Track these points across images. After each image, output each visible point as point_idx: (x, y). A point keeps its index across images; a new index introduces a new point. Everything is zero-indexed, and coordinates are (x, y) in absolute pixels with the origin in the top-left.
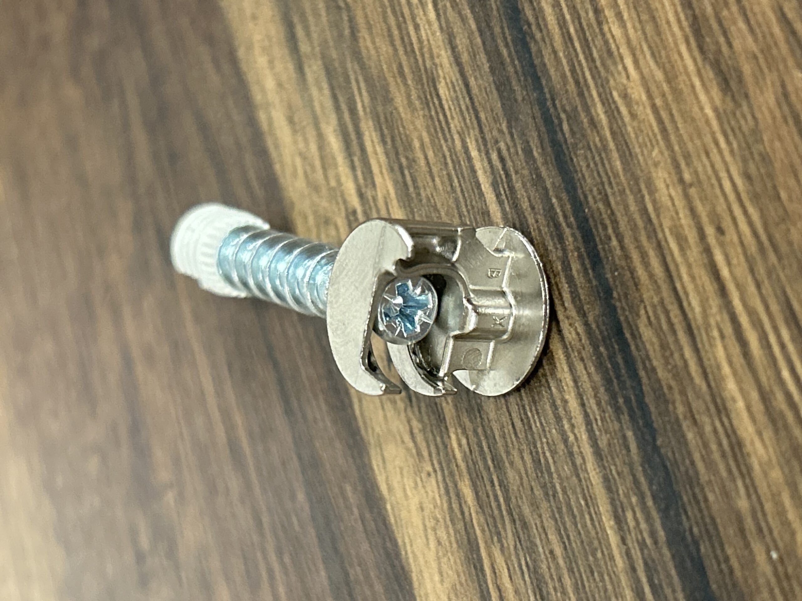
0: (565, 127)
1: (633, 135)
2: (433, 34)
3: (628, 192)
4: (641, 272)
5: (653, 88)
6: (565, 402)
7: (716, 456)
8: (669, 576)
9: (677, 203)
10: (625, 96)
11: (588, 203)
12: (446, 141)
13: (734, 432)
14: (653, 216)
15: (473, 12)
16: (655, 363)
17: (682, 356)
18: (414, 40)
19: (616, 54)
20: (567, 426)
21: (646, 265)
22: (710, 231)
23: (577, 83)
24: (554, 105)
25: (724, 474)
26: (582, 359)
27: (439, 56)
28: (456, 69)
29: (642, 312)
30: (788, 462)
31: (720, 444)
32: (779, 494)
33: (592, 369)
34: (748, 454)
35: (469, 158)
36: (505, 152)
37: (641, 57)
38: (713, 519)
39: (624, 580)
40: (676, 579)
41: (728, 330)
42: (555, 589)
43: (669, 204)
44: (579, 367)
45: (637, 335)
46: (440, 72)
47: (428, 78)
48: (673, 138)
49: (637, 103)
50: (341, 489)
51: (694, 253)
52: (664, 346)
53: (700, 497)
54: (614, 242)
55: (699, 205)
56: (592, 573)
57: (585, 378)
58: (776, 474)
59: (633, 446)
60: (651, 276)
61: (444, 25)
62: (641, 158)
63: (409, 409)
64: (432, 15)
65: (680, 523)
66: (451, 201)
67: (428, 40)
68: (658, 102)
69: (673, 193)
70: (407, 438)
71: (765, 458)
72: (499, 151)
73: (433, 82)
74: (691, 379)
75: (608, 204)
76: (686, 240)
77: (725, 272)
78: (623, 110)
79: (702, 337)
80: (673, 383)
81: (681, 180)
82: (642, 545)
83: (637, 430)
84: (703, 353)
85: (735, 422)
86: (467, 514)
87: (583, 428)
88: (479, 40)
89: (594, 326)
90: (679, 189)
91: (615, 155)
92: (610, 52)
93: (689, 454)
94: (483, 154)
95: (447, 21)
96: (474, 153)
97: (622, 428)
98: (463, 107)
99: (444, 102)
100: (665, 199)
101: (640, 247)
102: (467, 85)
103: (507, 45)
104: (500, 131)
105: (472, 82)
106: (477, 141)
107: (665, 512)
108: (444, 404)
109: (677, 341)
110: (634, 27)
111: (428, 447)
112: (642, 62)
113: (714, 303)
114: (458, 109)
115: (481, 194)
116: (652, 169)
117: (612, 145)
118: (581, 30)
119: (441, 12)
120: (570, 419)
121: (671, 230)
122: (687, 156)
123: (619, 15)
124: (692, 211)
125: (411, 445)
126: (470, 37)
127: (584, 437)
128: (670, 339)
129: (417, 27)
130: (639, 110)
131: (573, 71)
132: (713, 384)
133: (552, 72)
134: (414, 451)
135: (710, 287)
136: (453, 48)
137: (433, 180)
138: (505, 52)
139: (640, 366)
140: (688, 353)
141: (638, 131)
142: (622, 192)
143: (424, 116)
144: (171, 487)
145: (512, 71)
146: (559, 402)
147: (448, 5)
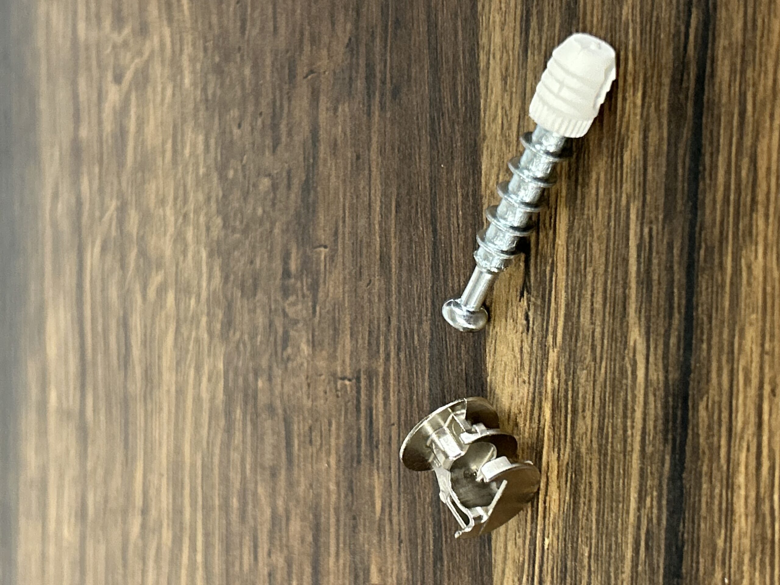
0: (702, 252)
1: (743, 295)
2: (635, 114)
3: (726, 324)
4: (714, 375)
5: (769, 278)
6: (634, 411)
7: (716, 508)
8: (659, 547)
9: (754, 356)
10: (749, 268)
11: (697, 309)
12: (616, 191)
13: (732, 504)
14: (736, 351)
15: (669, 125)
16: (700, 432)
17: (719, 441)
19: (754, 237)
20: (629, 423)
21: (720, 376)
22: (767, 388)
23: (721, 233)
24: (700, 234)
25: (716, 520)
26: (655, 395)
27: (632, 132)
28: (642, 153)
29: (705, 399)
30: (756, 541)
31: (720, 504)
32: (743, 554)
33: (659, 406)
34: (735, 521)
35: (628, 217)
36: (654, 233)
37: (769, 254)
38: (699, 539)
39: (630, 530)
40: (663, 551)
41: (753, 449)
42: (584, 503)
43: (749, 353)
44: (651, 399)
45: (696, 409)
46: (629, 142)
47: (619, 140)
48: (768, 318)
49: (755, 279)
50: (458, 348)
51: (752, 392)
52: (710, 427)
53: (696, 521)
54: (705, 346)
55: (767, 370)
56: (612, 511)
57: (652, 406)
58: (746, 542)
59: (667, 465)
60: (720, 384)
61: (645, 113)
62: (743, 312)
63: (524, 334)
64: (639, 102)
65: (678, 525)
66: (604, 233)
67: (629, 116)
68: (769, 289)
69: (754, 349)
70: (517, 349)
71: (744, 530)
72: (651, 230)
74: (719, 457)
75: (710, 322)
76: (750, 381)
77: (766, 417)
78: (744, 274)
79: (736, 442)
80: (707, 451)
81: (762, 345)
82: (650, 520)
83: (673, 458)
84: (732, 450)
85: (735, 499)
86: (542, 423)
87: (639, 433)
88: (665, 147)
89: (671, 388)
90: (759, 349)
91: (727, 297)
92: (751, 233)
93: (700, 495)
94: (639, 223)
95: (648, 115)
96: (633, 216)
97: (664, 451)
98: (637, 182)
99: (625, 166)
100: (747, 348)
101: (719, 361)
102: (645, 169)
103: (684, 168)
104: (657, 218)
105: (650, 170)
106: (638, 210)
107: (671, 514)
108: (551, 350)
109: (719, 431)
110: (773, 232)
111: (530, 367)
112: (768, 258)
113: (751, 429)
114: (632, 179)
115: (627, 246)
116: (747, 325)
117: (727, 289)
119: (646, 105)
120: (633, 422)
121: (743, 369)
122: (772, 336)
123: (767, 216)
124: (762, 369)
125: (518, 356)
126: (661, 139)
127: (638, 438)
128: (716, 427)
129: (624, 99)
130: (755, 284)
131: (722, 223)
132: (731, 470)
133: (708, 211)
134: (519, 362)
135: (753, 419)
136: (645, 137)
137: (597, 209)
138: (680, 171)
139: (690, 427)
140: (723, 442)
141: (748, 296)
142: (723, 322)
143: (606, 162)
144: (325, 247)
145: (680, 187)
146: (629, 407)
147: (653, 104)
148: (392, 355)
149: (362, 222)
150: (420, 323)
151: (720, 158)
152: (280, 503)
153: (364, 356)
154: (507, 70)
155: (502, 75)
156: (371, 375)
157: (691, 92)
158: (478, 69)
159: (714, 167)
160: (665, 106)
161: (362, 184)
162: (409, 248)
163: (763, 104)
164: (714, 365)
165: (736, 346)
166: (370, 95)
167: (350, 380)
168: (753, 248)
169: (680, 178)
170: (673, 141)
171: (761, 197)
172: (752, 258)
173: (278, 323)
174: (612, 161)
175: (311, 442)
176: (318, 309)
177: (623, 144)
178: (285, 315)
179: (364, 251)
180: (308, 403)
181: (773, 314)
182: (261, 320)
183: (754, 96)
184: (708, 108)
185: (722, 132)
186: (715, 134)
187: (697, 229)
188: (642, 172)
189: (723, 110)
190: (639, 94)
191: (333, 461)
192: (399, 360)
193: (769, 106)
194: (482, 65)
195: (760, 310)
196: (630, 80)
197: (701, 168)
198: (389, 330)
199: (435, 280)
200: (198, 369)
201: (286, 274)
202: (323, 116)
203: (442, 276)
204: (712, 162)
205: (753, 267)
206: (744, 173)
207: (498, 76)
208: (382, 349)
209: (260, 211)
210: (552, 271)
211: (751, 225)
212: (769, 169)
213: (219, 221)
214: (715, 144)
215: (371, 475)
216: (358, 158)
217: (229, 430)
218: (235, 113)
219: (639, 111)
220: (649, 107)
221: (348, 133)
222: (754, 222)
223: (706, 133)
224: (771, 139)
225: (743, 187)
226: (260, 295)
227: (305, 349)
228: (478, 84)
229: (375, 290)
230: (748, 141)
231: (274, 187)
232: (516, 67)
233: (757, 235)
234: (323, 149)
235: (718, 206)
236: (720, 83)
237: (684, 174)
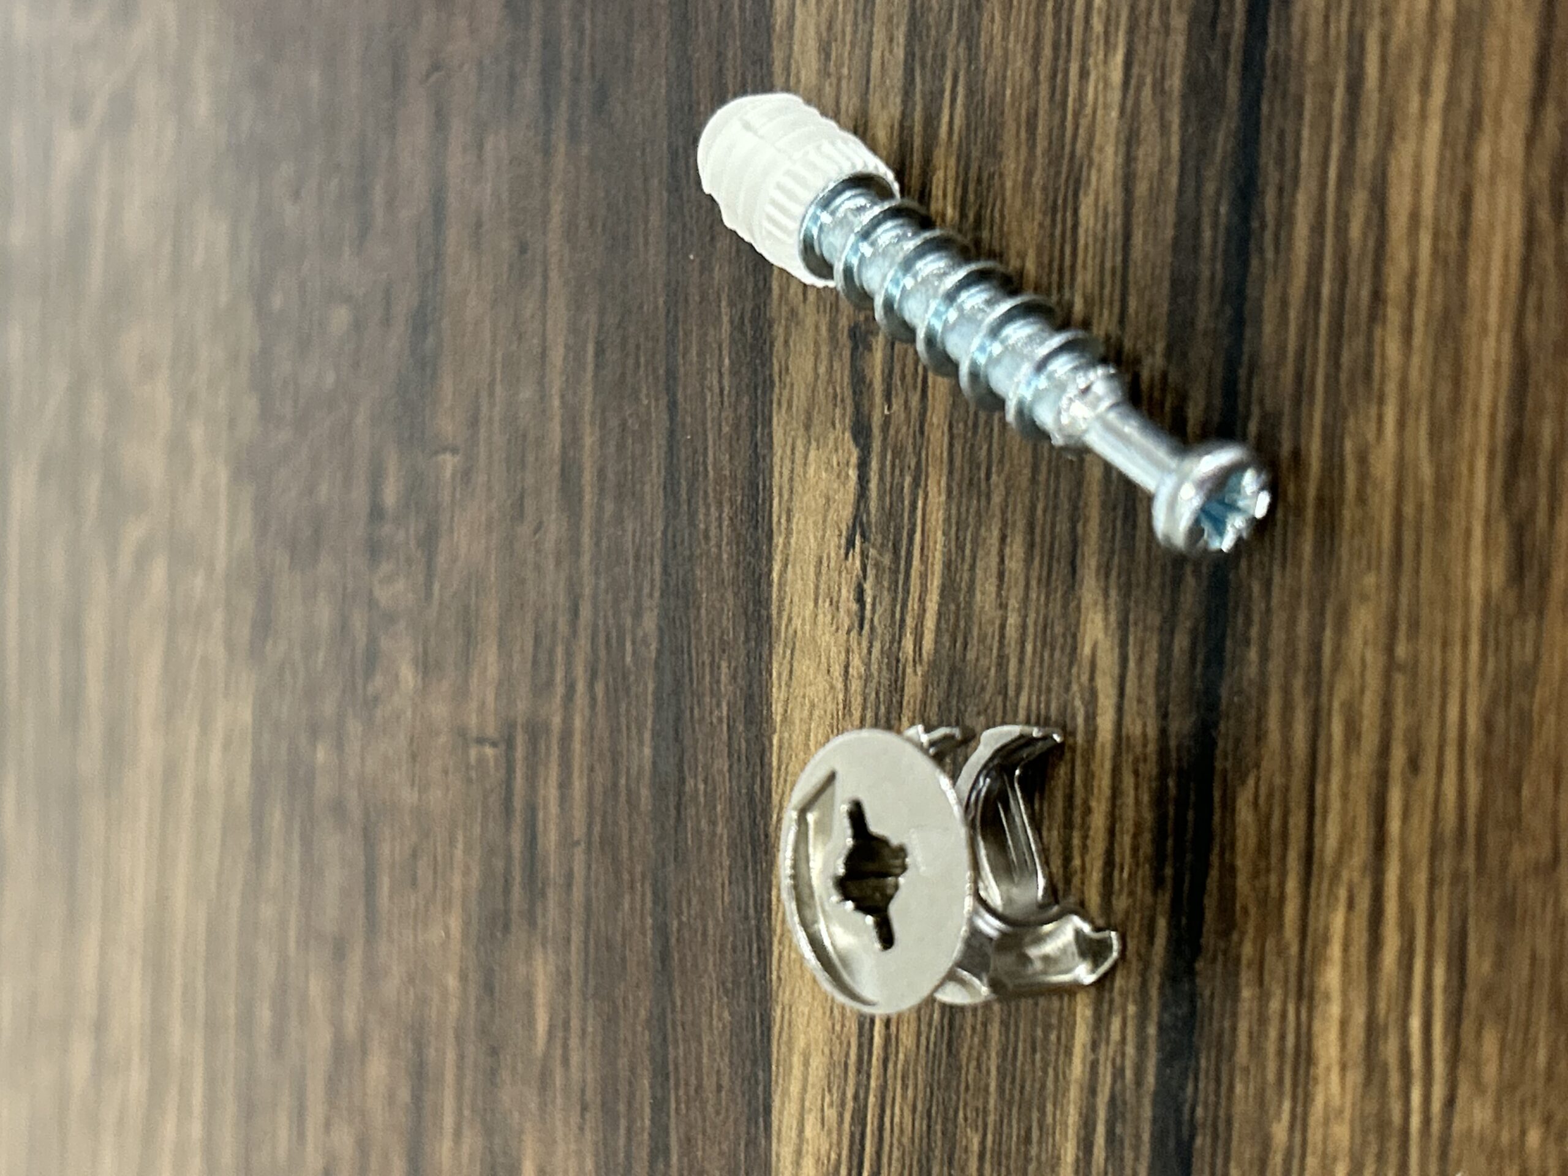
0: (1253, 428)
1: (1347, 527)
2: (1106, 107)
3: (1304, 600)
4: (1273, 723)
5: (1409, 485)
6: (1087, 811)
7: (1271, 1047)
8: (1138, 1136)
9: (1369, 675)
10: (1363, 459)
13: (1310, 1041)
14: (1326, 664)
15: (1184, 125)
16: (1239, 863)
17: (1282, 884)
18: (1072, 90)
19: (1376, 385)
20: (1076, 841)
21: (1287, 724)
22: (1399, 755)
23: (1299, 377)
24: (1249, 384)
25: (1271, 1077)
26: (1136, 773)
27: (1101, 150)
28: (1121, 195)
29: (1251, 782)
30: (1365, 1132)
31: (1282, 1037)
32: (1335, 1159)
33: (1146, 798)
34: (1316, 1080)
37: (1410, 423)
38: (1229, 1122)
39: (1074, 1093)
40: (1146, 1149)
41: (1363, 902)
42: (974, 1028)
43: (1357, 671)
44: (1128, 780)
45: (1228, 806)
46: (1094, 176)
47: (1070, 171)
48: (1405, 583)
49: (1376, 487)
50: (714, 667)
51: (1363, 764)
52: (1263, 850)
53: (1225, 1079)
54: (1253, 654)
55: (1399, 709)
56: (1034, 1051)
57: (1130, 800)
58: (1342, 1133)
59: (1160, 941)
60: (1287, 743)
61: (1130, 103)
62: (1344, 570)
63: (854, 634)
64: (1117, 76)
65: (1182, 1088)
67: (1094, 112)
68: (1409, 510)
69: (1370, 660)
70: (837, 670)
71: (1336, 1102)
73: (1076, 184)
74: (1281, 926)
75: (1268, 596)
76: (1359, 737)
77: (1394, 826)
78: (1351, 477)
79: (1321, 885)
80: (1253, 910)
81: (1390, 649)
82: (1118, 1074)
83: (1174, 924)
84: (1312, 905)
85: (1317, 1026)
87: (1099, 864)
88: (1174, 181)
89: (1174, 755)
90: (1382, 659)
91: (1308, 533)
92: (1368, 374)
93: (1234, 1015)
95: (1137, 106)
97: (1153, 908)
98: (1108, 265)
99: (1081, 231)
100: (1354, 659)
101: (1287, 691)
102: (1127, 237)
103: (1215, 226)
104: (1151, 349)
105: (1137, 236)
107: (1165, 1062)
108: (909, 670)
109: (1283, 858)
110: (1421, 369)
111: (864, 708)
112: (1409, 434)
113: (1360, 854)
114: (1098, 260)
116: (1354, 601)
118: (1339, 301)
119: (1133, 82)
120: (1085, 837)
121: (1342, 704)
122: (1415, 625)
123: (1407, 331)
124: (1387, 706)
125: (840, 685)
126: (1165, 161)
127: (1096, 876)
128: (1275, 851)
129: (1084, 74)
130: (1375, 499)
131: (1300, 355)
132: (1308, 955)
133: (1268, 329)
134: (841, 697)
135: (1363, 831)
136: (1129, 159)
138: (1207, 234)
139: (1216, 850)
140: (1292, 885)
141: (1361, 528)
142: (1296, 595)
143: (1041, 225)
144: (454, 451)
145: (1206, 273)
146: (1078, 801)
147: (1149, 80)
148: (581, 687)
149: (527, 393)
150: (637, 615)
151: (1301, 198)
152: (350, 1015)
153: (524, 689)
154: (830, 28)
155: (820, 40)
156: (536, 731)
157: (1236, 42)
158: (770, 29)
159: (1285, 219)
160: (1175, 82)
161: (530, 307)
162: (621, 447)
163: (1405, 57)
164: (1275, 702)
165: (1327, 649)
166: (548, 108)
167: (494, 744)
168: (1373, 411)
169: (1206, 251)
170: (1191, 164)
171: (1394, 286)
172: (1371, 436)
173: (358, 622)
174: (1054, 221)
175: (414, 883)
176: (436, 587)
177: (1078, 181)
178: (372, 603)
179: (530, 458)
180: (408, 796)
181: (1417, 571)
182: (325, 615)
183: (1385, 39)
184: (1275, 78)
185: (1306, 133)
186: (1289, 139)
187: (1243, 372)
188: (1120, 244)
189: (1309, 79)
190: (1119, 57)
191: (455, 924)
192: (593, 699)
193: (1418, 60)
194: (779, 20)
195: (1385, 562)
196: (1097, 25)
197: (1255, 224)
198: (574, 633)
199: (671, 516)
200: (205, 726)
201: (376, 513)
202: (456, 161)
203: (685, 507)
204: (1280, 208)
205: (1372, 458)
206: (1355, 230)
207: (812, 44)
208: (559, 676)
209: (330, 379)
210: (916, 483)
211: (1369, 356)
212: (1415, 217)
213: (251, 405)
214: (1289, 166)
215: (529, 957)
216: (523, 249)
217: (258, 855)
218: (286, 170)
219: (1115, 96)
220: (1138, 90)
221: (505, 196)
222: (1377, 349)
223: (1268, 141)
224: (1421, 138)
225: (1352, 265)
226: (326, 566)
227: (408, 675)
228: (770, 65)
229: (549, 545)
230: (1367, 151)
231: (358, 326)
232: (850, 17)
233: (1382, 382)
234: (454, 235)
235: (1292, 314)
236: (1305, 16)
237: (1215, 242)
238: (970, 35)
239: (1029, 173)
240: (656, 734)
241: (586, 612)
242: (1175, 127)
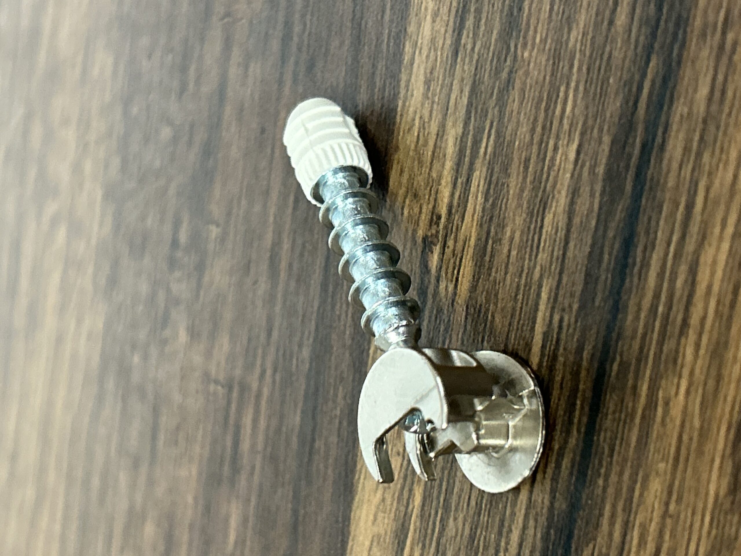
0: (615, 367)
1: (655, 435)
2: (565, 170)
3: (629, 464)
4: (605, 522)
5: (687, 425)
6: (510, 531)
9: (655, 514)
10: (667, 404)
11: (599, 435)
12: (530, 260)
14: (635, 500)
15: (602, 195)
18: (549, 155)
19: (678, 368)
20: (503, 544)
21: (612, 524)
23: (641, 349)
24: (617, 343)
26: (536, 521)
27: (559, 192)
28: (566, 220)
29: (591, 546)
33: (539, 535)
35: (539, 295)
36: (565, 324)
37: (693, 394)
43: (650, 509)
44: (532, 523)
46: (554, 204)
47: (542, 197)
48: (679, 473)
49: (671, 420)
50: (336, 389)
54: (601, 482)
55: (667, 537)
57: (531, 533)
60: (611, 534)
61: (576, 173)
62: (651, 456)
64: (572, 156)
66: (510, 305)
67: (559, 170)
68: (685, 437)
69: (656, 506)
72: (561, 321)
73: (544, 205)
75: (611, 456)
76: (646, 544)
78: (660, 410)
86: (411, 507)
88: (593, 223)
89: (556, 519)
90: (663, 508)
91: (635, 431)
92: (675, 361)
94: (550, 306)
95: (580, 175)
96: (544, 296)
98: (555, 254)
99: (544, 231)
100: (649, 502)
101: (614, 506)
102: (567, 242)
103: (610, 254)
104: (570, 306)
105: (571, 245)
106: (551, 290)
110: (701, 369)
112: (691, 397)
114: (550, 249)
115: (533, 329)
116: (653, 473)
117: (637, 420)
118: (666, 317)
119: (580, 162)
120: (507, 543)
122: (680, 496)
123: (698, 346)
124: (661, 532)
126: (590, 210)
129: (556, 149)
130: (669, 426)
131: (644, 336)
133: (630, 318)
136: (572, 203)
137: (506, 273)
138: (606, 257)
141: (660, 437)
142: (625, 460)
143: (525, 220)
144: (218, 226)
145: (603, 277)
146: (506, 524)
147: (588, 164)
148: (269, 372)
149: (257, 208)
150: (300, 346)
151: (655, 256)
152: (139, 498)
153: (240, 363)
154: (431, 73)
155: (426, 77)
156: (244, 388)
157: (634, 160)
158: (401, 62)
159: (646, 265)
160: (601, 170)
161: (264, 164)
162: (302, 255)
163: (716, 203)
164: (608, 508)
165: (637, 493)
166: (283, 59)
167: (223, 387)
168: (676, 381)
169: (604, 265)
170: (603, 217)
171: (694, 320)
172: (673, 393)
173: (161, 295)
174: (531, 222)
175: (176, 443)
176: (202, 293)
177: (546, 204)
178: (168, 290)
179: (255, 245)
180: (177, 398)
181: (685, 471)
182: (144, 288)
183: (708, 190)
184: (651, 188)
185: (662, 223)
186: (653, 223)
187: (614, 335)
188: (562, 244)
189: (668, 195)
190: (574, 146)
191: (194, 472)
192: (274, 382)
193: (722, 207)
194: (407, 58)
195: (671, 461)
196: (566, 127)
197: (630, 261)
198: (268, 344)
199: (323, 302)
200: (79, 321)
201: (175, 243)
202: (234, 72)
203: (329, 300)
204: (644, 257)
205: (671, 404)
206: (679, 283)
207: (422, 78)
208: (259, 362)
209: (157, 163)
210: (446, 330)
211: (677, 351)
212: (709, 287)
213: (116, 162)
214: (652, 236)
215: (229, 502)
216: (263, 131)
217: (100, 399)
218: (145, 41)
219: (570, 166)
220: (582, 167)
221: (257, 97)
222: (681, 350)
223: (643, 219)
224: (718, 248)
225: (675, 301)
226: (147, 260)
227: (183, 336)
228: (399, 81)
229: (260, 292)
230: (691, 245)
231: (175, 140)
232: (442, 71)
233: (682, 367)
234: (228, 110)
235: (643, 315)
236: (670, 161)
237: (609, 263)
238: (502, 104)
239: (522, 190)
240: (303, 412)
241: (275, 334)
242: (597, 194)
